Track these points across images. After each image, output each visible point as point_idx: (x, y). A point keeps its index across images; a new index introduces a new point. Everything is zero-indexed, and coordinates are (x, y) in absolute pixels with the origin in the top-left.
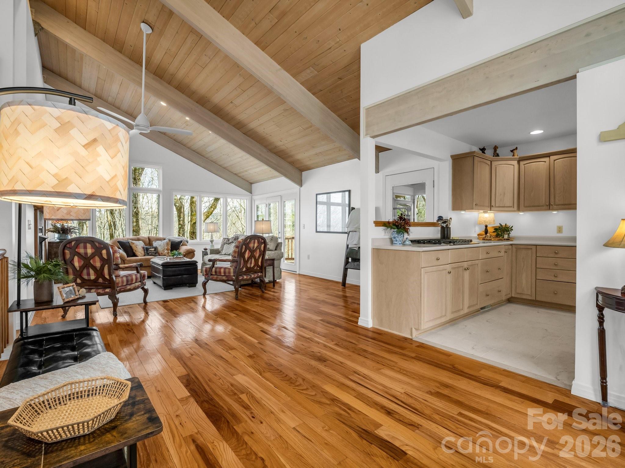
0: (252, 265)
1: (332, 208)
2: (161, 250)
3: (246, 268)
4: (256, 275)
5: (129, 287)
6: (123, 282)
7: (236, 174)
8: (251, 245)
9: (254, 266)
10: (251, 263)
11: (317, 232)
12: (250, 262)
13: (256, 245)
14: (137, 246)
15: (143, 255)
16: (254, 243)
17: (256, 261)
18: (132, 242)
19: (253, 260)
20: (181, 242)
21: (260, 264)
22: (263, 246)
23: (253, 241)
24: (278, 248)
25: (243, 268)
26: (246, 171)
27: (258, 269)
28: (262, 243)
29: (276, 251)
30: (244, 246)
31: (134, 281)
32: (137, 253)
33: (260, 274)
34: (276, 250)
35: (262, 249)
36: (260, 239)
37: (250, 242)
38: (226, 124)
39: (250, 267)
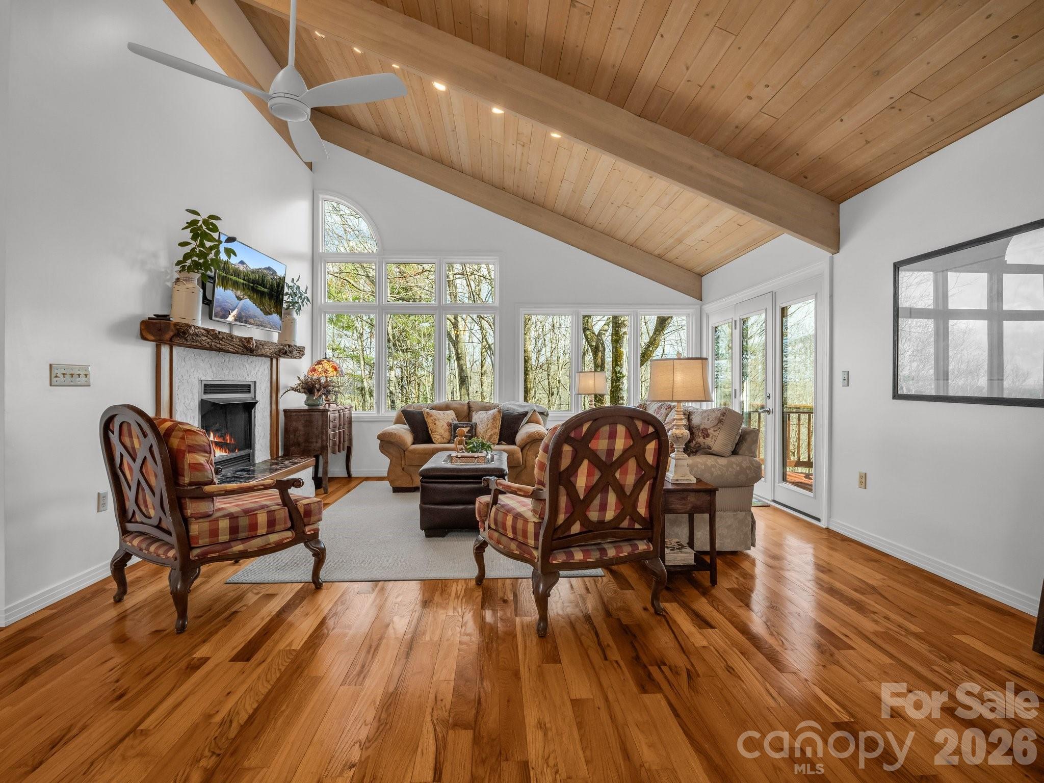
0: (610, 515)
1: (956, 325)
2: (482, 431)
3: (582, 525)
4: (626, 550)
5: (238, 547)
6: (214, 533)
7: (660, 257)
8: (600, 445)
9: (619, 518)
10: (603, 508)
11: (896, 396)
12: (597, 502)
13: (620, 444)
14: (437, 422)
15: (446, 441)
16: (613, 436)
17: (627, 501)
18: (428, 413)
19: (612, 498)
20: (525, 414)
21: (642, 510)
22: (651, 446)
23: (606, 429)
24: (744, 447)
25: (569, 523)
26: (680, 241)
27: (637, 526)
28: (647, 438)
29: (734, 459)
30: (567, 449)
31: (262, 530)
32: (435, 437)
33: (642, 546)
34: (735, 452)
35: (650, 458)
36: (639, 425)
37: (592, 434)
38: (587, 100)
39: (601, 522)
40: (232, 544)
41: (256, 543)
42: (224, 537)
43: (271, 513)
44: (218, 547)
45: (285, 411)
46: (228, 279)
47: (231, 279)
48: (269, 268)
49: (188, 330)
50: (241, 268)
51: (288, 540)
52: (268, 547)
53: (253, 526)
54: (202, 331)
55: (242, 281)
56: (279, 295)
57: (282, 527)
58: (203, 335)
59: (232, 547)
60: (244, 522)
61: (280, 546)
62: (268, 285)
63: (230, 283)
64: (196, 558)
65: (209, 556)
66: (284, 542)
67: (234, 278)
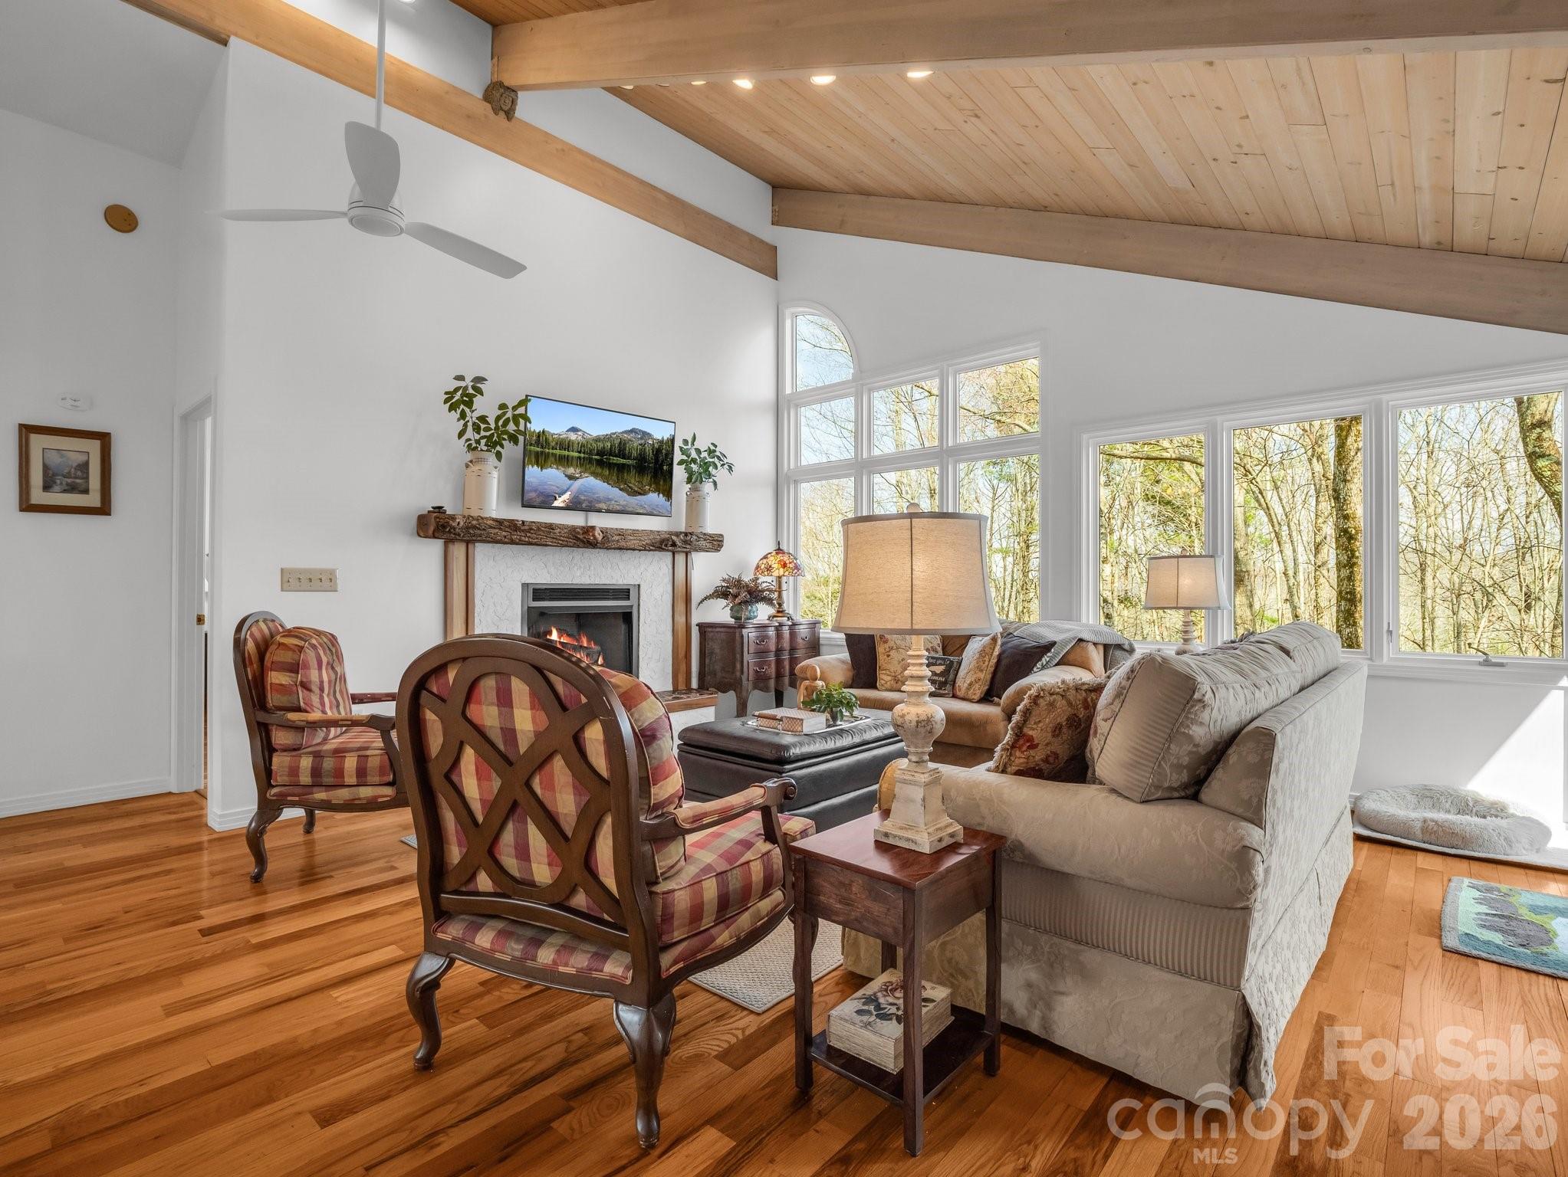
40: (315, 789)
41: (342, 795)
42: (305, 778)
43: (363, 759)
44: (297, 790)
45: (700, 626)
46: (547, 456)
47: (554, 455)
48: (633, 431)
49: (448, 523)
50: (573, 437)
51: (386, 799)
52: (357, 802)
53: (339, 772)
54: (491, 522)
55: (576, 454)
56: (662, 465)
57: (377, 779)
58: (491, 527)
59: (312, 793)
60: (328, 764)
61: (372, 806)
62: (634, 454)
63: (552, 459)
64: (274, 798)
65: (289, 798)
66: (380, 800)
67: (558, 452)
